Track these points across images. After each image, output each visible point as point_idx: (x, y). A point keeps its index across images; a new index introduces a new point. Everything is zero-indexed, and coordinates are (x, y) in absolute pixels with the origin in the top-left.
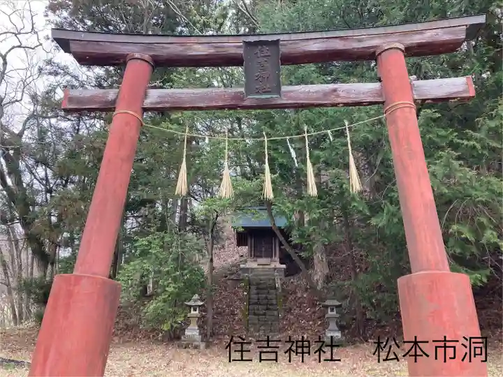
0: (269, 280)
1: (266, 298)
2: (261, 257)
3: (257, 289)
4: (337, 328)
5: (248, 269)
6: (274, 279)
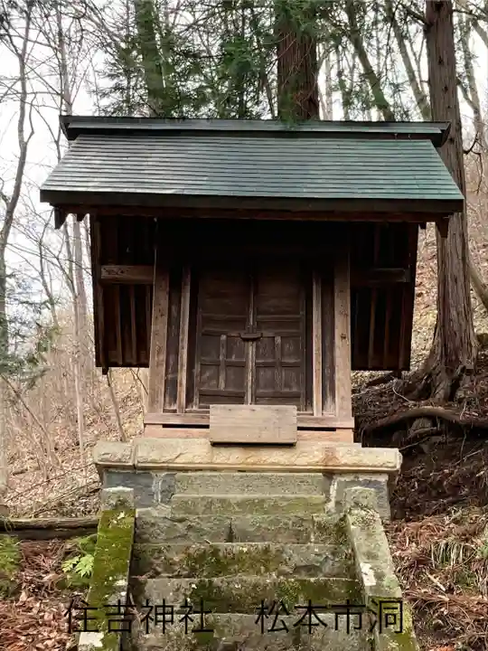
0: (298, 532)
3: (205, 598)
5: (147, 470)
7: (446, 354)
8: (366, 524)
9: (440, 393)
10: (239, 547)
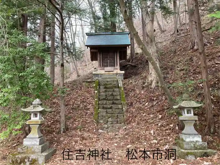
0: (114, 81)
1: (112, 95)
2: (107, 66)
3: (105, 88)
4: (196, 133)
5: (98, 74)
6: (118, 81)
7: (131, 57)
8: (120, 80)
9: (131, 61)
10: (108, 83)
